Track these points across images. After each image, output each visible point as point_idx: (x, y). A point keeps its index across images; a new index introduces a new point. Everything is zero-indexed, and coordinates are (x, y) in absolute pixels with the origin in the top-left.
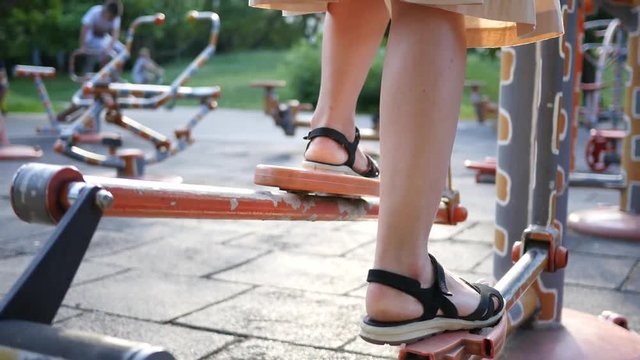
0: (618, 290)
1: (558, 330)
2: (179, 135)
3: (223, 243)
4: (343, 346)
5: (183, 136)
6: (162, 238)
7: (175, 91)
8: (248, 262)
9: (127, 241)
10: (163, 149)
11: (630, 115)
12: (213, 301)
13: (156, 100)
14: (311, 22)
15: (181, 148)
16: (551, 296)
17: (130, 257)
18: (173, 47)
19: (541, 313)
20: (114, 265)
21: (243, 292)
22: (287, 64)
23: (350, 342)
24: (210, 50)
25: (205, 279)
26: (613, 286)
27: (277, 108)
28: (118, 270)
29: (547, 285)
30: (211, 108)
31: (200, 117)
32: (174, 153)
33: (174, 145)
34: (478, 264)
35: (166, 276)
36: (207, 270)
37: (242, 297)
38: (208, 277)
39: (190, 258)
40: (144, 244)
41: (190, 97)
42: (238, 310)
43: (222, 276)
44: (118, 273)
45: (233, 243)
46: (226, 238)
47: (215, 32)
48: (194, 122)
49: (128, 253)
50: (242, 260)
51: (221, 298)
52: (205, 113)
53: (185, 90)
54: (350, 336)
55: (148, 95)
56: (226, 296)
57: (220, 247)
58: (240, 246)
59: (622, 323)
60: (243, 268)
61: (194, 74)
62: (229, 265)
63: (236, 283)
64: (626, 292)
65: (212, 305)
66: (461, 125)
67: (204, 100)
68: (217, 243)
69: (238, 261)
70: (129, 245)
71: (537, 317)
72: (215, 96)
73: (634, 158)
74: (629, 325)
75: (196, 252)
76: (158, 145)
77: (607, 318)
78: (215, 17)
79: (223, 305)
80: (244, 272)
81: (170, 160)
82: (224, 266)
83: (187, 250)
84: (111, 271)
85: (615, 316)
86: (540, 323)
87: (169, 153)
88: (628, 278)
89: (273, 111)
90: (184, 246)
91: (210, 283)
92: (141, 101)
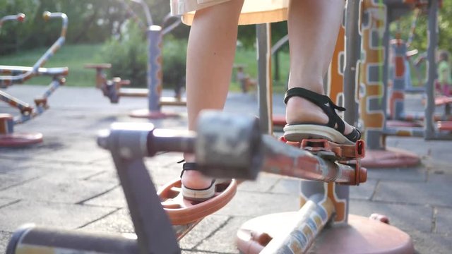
0: (370, 200)
1: (347, 227)
2: (38, 103)
3: (86, 179)
4: (195, 247)
5: (42, 104)
6: (38, 178)
7: (36, 70)
8: (107, 192)
9: (12, 180)
10: (27, 113)
11: (365, 82)
12: (90, 221)
13: (21, 77)
14: (116, 24)
15: (40, 112)
16: (342, 204)
17: (17, 192)
18: (14, 42)
19: (336, 216)
20: (7, 198)
21: (111, 213)
22: (102, 54)
23: (199, 244)
24: (61, 40)
25: (79, 206)
26: (367, 198)
27: (105, 83)
28: (11, 201)
29: (340, 197)
30: (61, 84)
31: (53, 90)
32: (35, 115)
33: (34, 111)
34: (272, 187)
35: (49, 204)
36: (79, 199)
37: (110, 216)
38: (81, 203)
39: (63, 190)
40: (25, 182)
41: (46, 74)
42: (111, 226)
43: (91, 202)
44: (11, 203)
45: (93, 178)
46: (86, 175)
47: (65, 27)
48: (49, 94)
49: (15, 189)
50: (104, 190)
51: (96, 218)
52: (57, 87)
53: (42, 70)
54: (198, 240)
55: (15, 73)
56: (99, 217)
57: (83, 182)
58: (99, 181)
59: (385, 221)
60: (106, 196)
61: (50, 58)
62: (94, 195)
63: (103, 206)
64: (377, 201)
65: (90, 223)
66: (230, 95)
67: (55, 77)
68: (80, 180)
69: (100, 192)
70: (15, 183)
71: (333, 220)
72: (64, 74)
73: (368, 112)
74: (390, 222)
75: (67, 186)
76: (23, 110)
77: (375, 218)
78: (64, 16)
79: (99, 222)
80: (107, 199)
81: (32, 121)
82: (91, 196)
83: (60, 185)
84: (7, 202)
85: (380, 217)
86: (335, 223)
87: (31, 116)
88: (375, 193)
89: (103, 85)
90: (57, 182)
91: (83, 208)
92: (10, 78)
